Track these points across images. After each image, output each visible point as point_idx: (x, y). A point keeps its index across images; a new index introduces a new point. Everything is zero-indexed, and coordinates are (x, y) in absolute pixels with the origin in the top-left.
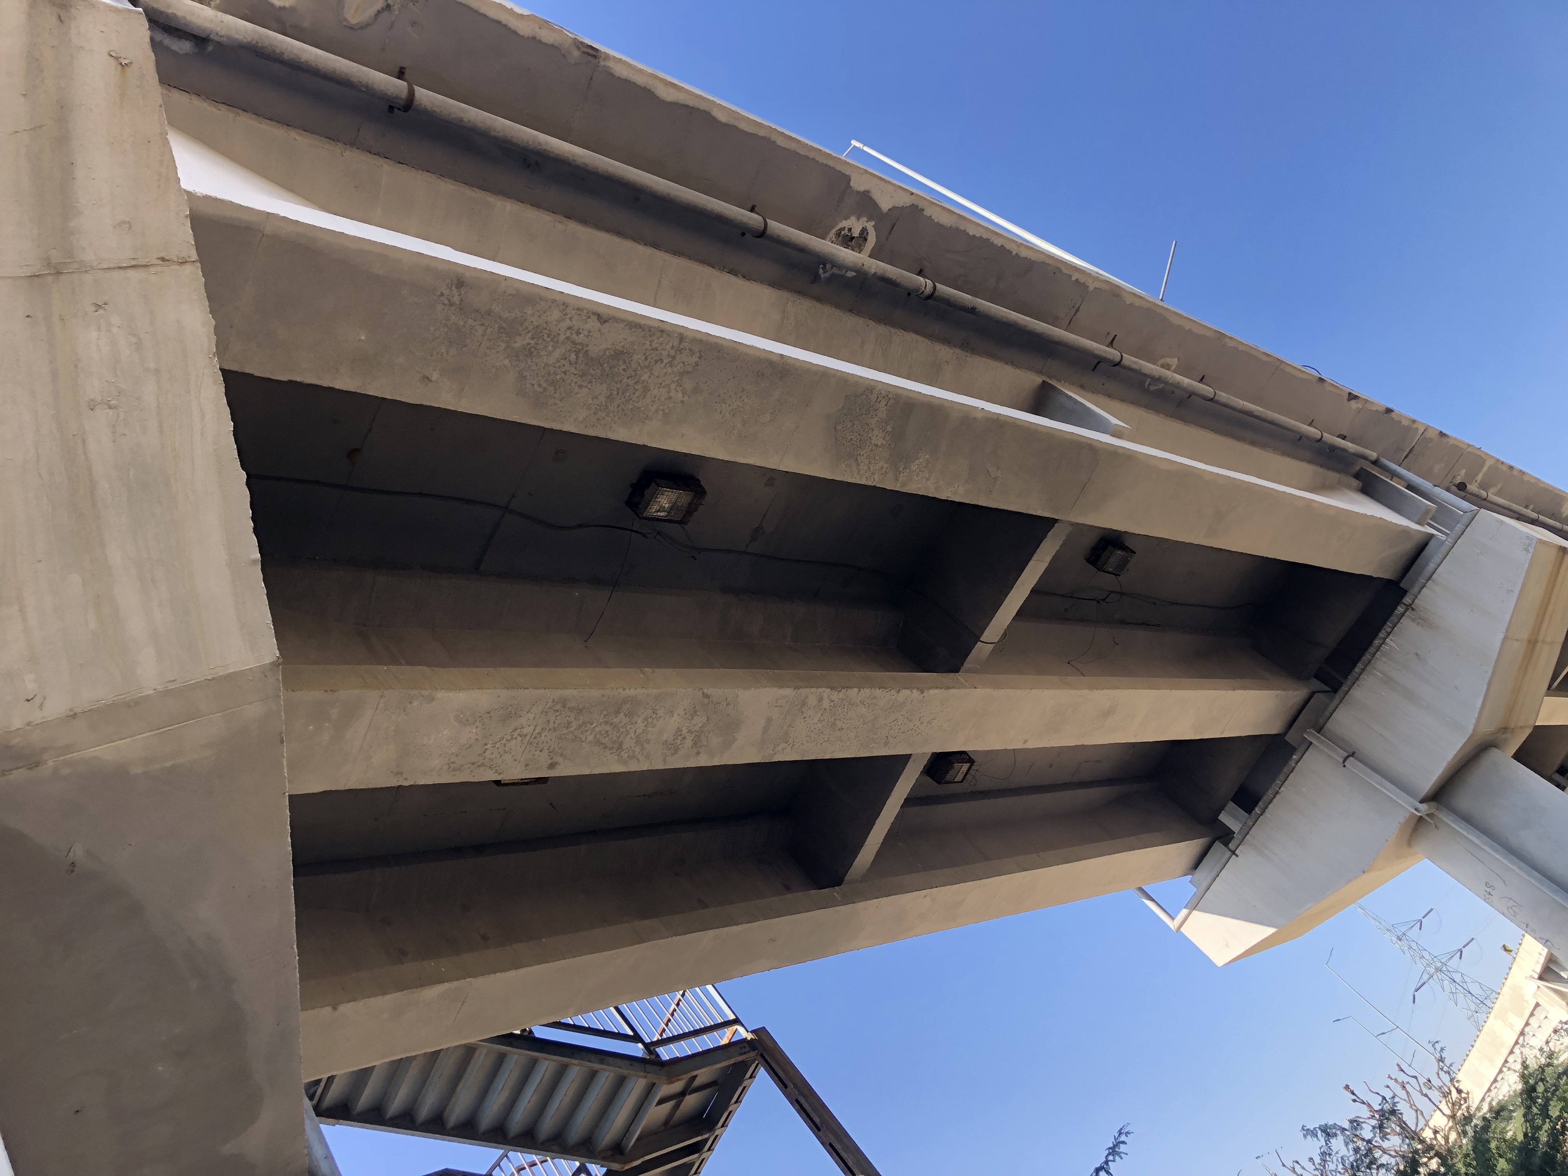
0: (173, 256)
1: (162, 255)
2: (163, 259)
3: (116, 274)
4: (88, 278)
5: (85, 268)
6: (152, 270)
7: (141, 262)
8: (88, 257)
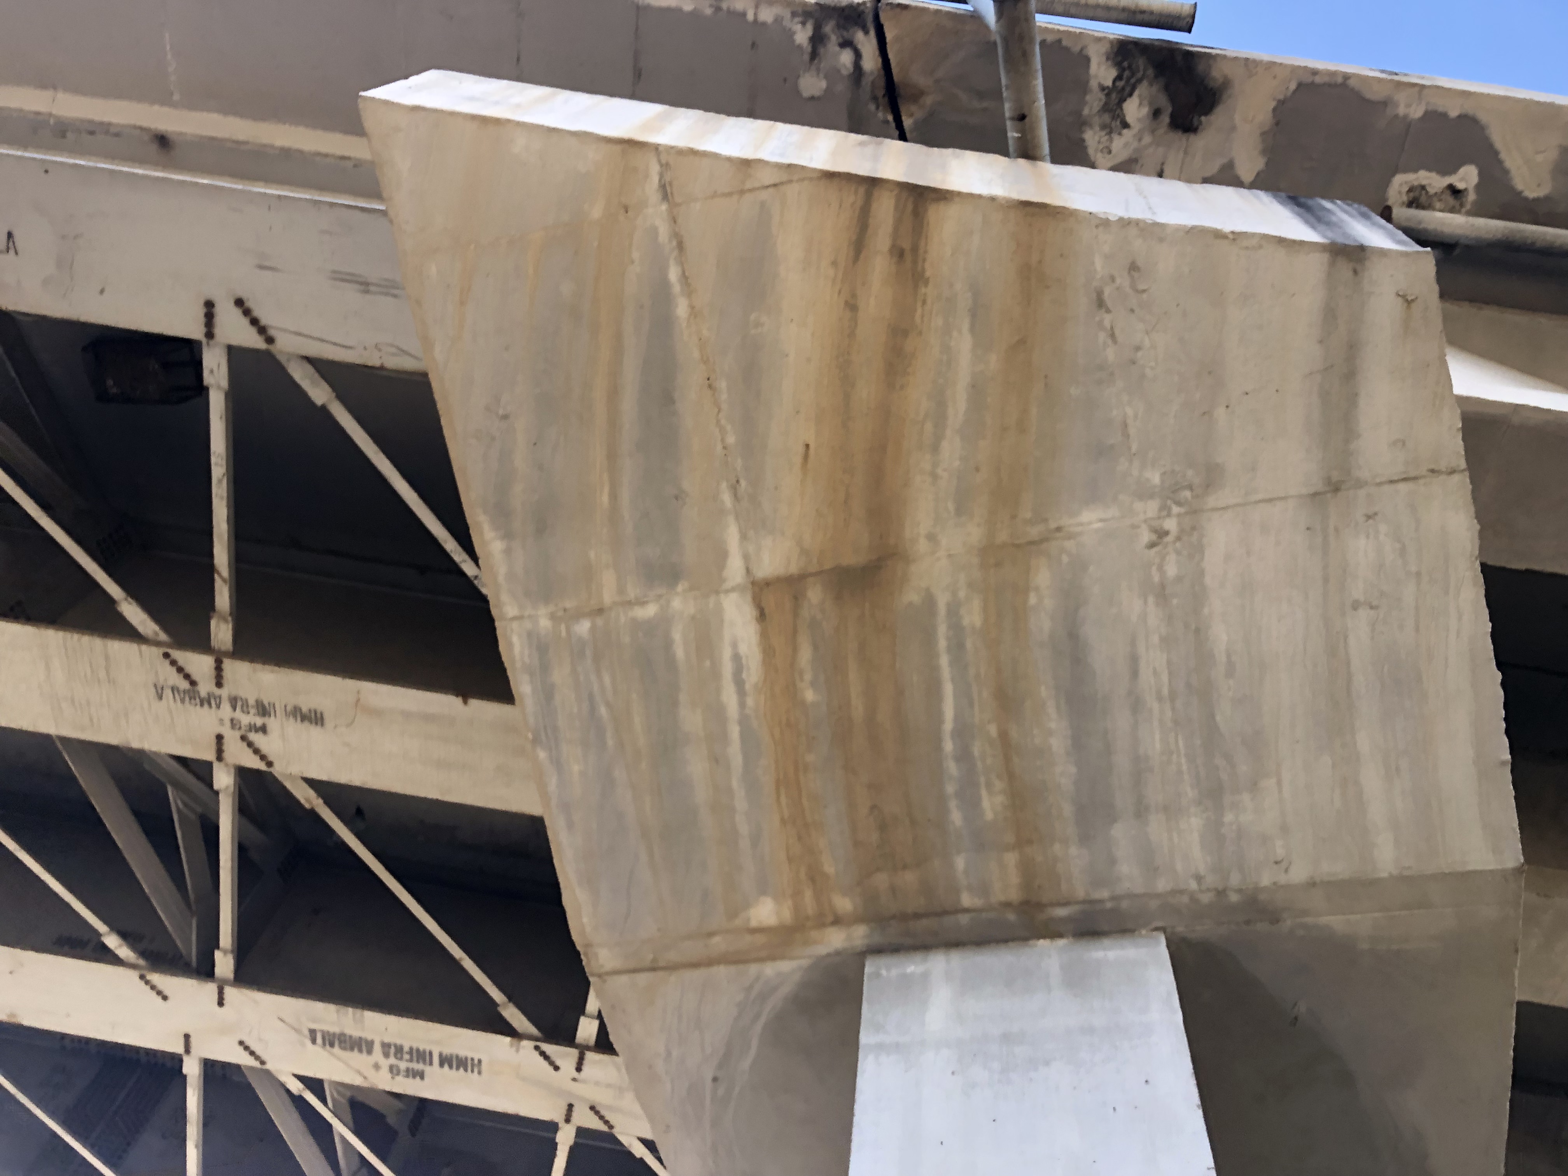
0: (1443, 466)
1: (1432, 466)
2: (1433, 471)
3: (1387, 488)
4: (1362, 493)
5: (1360, 484)
6: (1421, 481)
7: (1412, 474)
8: (1364, 474)
